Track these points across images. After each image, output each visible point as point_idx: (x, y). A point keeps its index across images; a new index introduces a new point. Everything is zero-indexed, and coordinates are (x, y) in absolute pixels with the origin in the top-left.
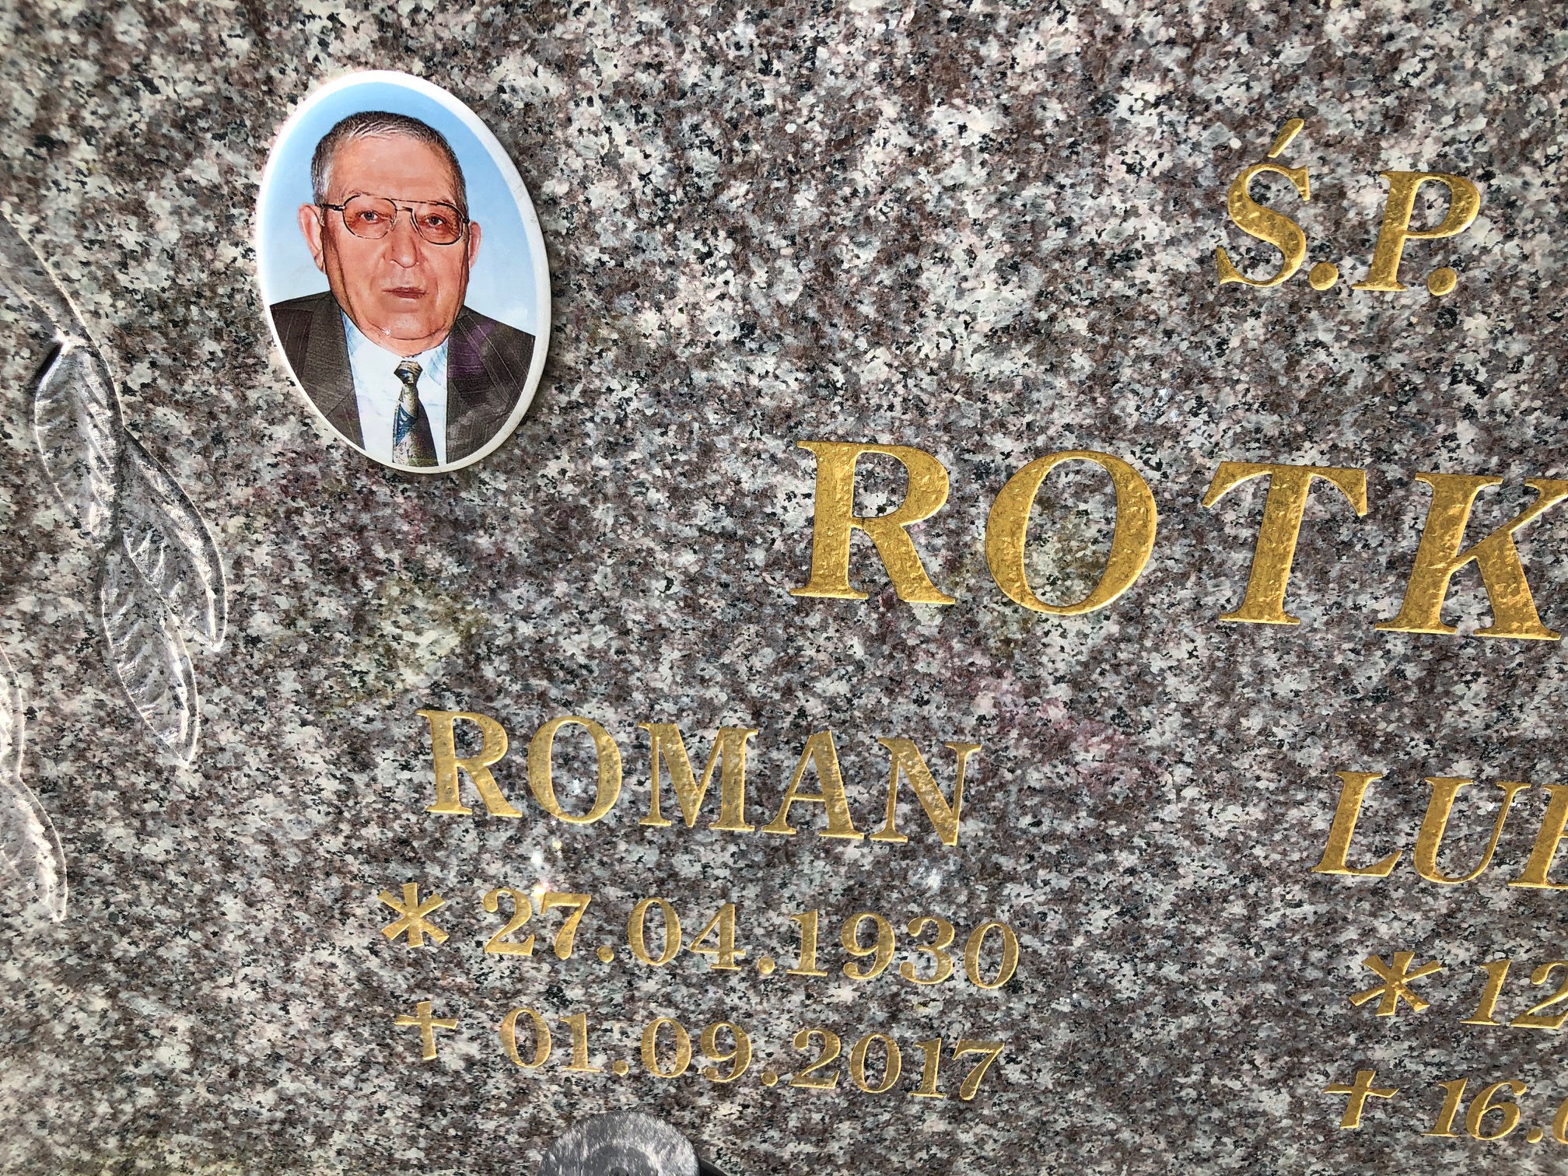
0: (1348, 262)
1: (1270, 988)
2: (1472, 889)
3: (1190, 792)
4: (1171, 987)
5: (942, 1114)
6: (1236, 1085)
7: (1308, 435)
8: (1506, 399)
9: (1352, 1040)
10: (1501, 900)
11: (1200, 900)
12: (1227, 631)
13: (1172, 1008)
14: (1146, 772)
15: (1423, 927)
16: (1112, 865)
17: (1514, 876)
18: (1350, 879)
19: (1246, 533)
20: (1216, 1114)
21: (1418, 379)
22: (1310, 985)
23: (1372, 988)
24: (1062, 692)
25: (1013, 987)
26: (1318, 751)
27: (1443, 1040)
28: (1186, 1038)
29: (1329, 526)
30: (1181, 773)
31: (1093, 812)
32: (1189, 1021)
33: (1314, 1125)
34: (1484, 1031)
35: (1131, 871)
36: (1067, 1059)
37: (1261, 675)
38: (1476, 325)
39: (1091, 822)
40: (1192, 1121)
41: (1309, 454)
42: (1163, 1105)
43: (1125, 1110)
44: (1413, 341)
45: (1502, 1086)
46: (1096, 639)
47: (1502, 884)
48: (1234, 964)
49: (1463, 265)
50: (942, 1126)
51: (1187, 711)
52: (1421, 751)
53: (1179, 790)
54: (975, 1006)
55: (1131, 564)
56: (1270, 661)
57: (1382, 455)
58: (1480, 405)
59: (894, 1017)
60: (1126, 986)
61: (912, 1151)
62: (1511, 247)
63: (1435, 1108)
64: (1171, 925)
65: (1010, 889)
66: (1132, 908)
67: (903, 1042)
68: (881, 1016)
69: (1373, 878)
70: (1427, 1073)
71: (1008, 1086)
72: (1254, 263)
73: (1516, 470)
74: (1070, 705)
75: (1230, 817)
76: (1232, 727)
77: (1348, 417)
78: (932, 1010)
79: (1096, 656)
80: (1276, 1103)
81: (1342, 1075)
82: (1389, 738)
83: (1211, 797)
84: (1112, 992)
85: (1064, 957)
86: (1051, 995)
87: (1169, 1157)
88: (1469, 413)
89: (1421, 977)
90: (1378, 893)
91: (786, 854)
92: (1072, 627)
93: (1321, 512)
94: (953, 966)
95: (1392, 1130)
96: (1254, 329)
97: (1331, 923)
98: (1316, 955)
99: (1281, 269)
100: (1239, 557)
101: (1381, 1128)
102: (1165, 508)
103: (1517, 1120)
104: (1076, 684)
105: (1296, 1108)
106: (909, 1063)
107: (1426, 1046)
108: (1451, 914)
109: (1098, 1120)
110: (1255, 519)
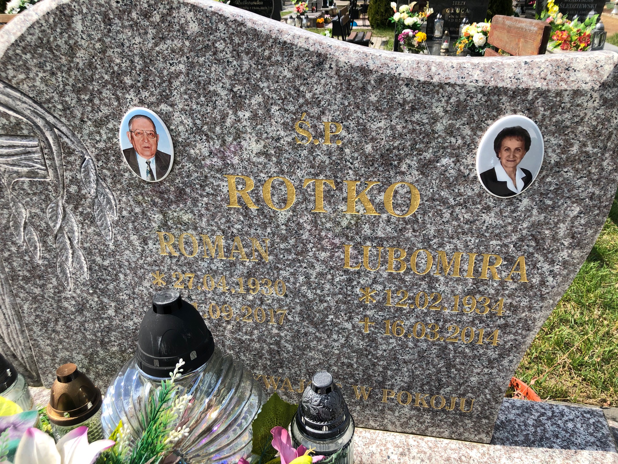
0: (320, 139)
1: (341, 296)
2: (378, 272)
3: (314, 249)
4: (320, 296)
5: (276, 328)
6: (339, 321)
7: (320, 173)
8: (357, 165)
9: (361, 309)
10: (385, 275)
11: (321, 275)
12: (314, 214)
13: (321, 301)
14: (304, 245)
15: (370, 282)
16: (301, 266)
17: (386, 269)
18: (352, 270)
19: (313, 193)
20: (336, 329)
21: (339, 161)
22: (349, 295)
23: (363, 296)
24: (284, 227)
25: (286, 296)
26: (338, 240)
27: (382, 309)
28: (325, 309)
29: (329, 191)
30: (311, 245)
31: (295, 254)
32: (325, 304)
33: (358, 332)
34: (390, 307)
35: (305, 268)
36: (301, 313)
37: (323, 223)
38: (347, 151)
39: (294, 256)
40: (331, 330)
41: (321, 177)
42: (324, 326)
43: (316, 327)
44: (336, 154)
45: (398, 322)
46: (288, 216)
47: (384, 271)
48: (332, 290)
49: (342, 139)
50: (277, 331)
51: (309, 231)
52: (359, 240)
53: (311, 249)
54: (279, 300)
55: (292, 199)
56: (324, 220)
57: (336, 177)
58: (352, 166)
59: (262, 303)
60: (310, 296)
61: (271, 338)
62: (350, 135)
63: (384, 328)
64: (316, 280)
65: (281, 272)
66: (307, 276)
67: (265, 310)
68: (259, 303)
69: (357, 269)
70: (380, 318)
71: (289, 321)
72: (303, 140)
73: (362, 179)
74: (286, 230)
75: (323, 255)
76: (319, 234)
77: (327, 169)
78: (270, 301)
79: (289, 220)
80: (349, 326)
81: (362, 319)
82: (352, 237)
83: (318, 250)
84: (307, 297)
85: (295, 288)
86: (294, 298)
87: (328, 340)
88: (350, 168)
89: (372, 294)
90: (358, 273)
91: (233, 264)
92: (283, 213)
93: (327, 189)
94: (272, 290)
95: (376, 333)
96: (305, 152)
97: (350, 280)
98: (349, 288)
99: (308, 141)
100: (312, 198)
101: (374, 333)
102: (296, 188)
103: (404, 331)
104: (286, 226)
105: (354, 327)
106: (267, 315)
107: (378, 311)
108: (375, 278)
109: (311, 330)
110: (314, 190)
